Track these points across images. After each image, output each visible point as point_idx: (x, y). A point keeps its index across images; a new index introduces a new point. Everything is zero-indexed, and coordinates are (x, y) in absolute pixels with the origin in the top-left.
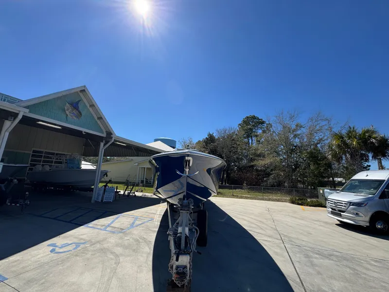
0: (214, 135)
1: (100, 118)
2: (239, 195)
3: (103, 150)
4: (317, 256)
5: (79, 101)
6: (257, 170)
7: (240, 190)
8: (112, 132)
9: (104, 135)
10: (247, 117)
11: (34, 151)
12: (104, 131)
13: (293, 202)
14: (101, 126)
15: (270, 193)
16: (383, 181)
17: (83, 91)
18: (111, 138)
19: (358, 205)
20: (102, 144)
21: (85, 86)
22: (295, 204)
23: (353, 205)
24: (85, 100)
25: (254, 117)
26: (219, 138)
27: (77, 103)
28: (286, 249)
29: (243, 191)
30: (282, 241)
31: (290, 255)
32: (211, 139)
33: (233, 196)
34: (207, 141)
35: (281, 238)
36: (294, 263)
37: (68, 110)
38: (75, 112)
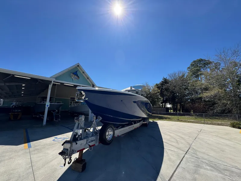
0: (167, 78)
1: (88, 78)
2: (183, 120)
4: (208, 168)
5: (77, 71)
6: (205, 101)
7: (188, 116)
10: (195, 61)
11: (71, 98)
12: (91, 84)
13: (234, 126)
14: (89, 82)
15: (217, 119)
17: (78, 66)
21: (78, 63)
22: (236, 128)
24: (80, 70)
25: (201, 60)
26: (172, 80)
27: (76, 72)
28: (183, 158)
29: (191, 117)
30: (185, 153)
31: (182, 162)
32: (165, 82)
33: (178, 120)
34: (163, 83)
35: (188, 150)
36: (178, 168)
37: (72, 76)
38: (76, 76)
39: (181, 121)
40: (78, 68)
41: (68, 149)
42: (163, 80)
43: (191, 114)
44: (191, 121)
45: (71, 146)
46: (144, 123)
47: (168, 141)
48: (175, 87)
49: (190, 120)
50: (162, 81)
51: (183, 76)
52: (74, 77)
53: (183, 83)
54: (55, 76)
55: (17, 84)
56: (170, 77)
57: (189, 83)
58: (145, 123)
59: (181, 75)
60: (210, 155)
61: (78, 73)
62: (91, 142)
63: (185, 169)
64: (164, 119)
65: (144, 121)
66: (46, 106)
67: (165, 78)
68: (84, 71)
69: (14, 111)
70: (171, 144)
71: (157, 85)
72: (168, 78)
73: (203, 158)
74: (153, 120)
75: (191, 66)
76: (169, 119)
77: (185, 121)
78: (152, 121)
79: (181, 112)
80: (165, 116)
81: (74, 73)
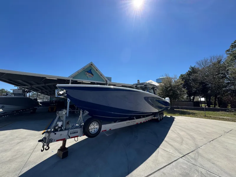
1: (101, 75)
12: (105, 81)
14: (103, 78)
21: (92, 62)
24: (94, 68)
28: (173, 162)
29: (227, 113)
30: (181, 157)
31: (167, 166)
32: (193, 71)
33: (205, 117)
34: (190, 73)
35: (189, 153)
36: (156, 172)
37: (87, 74)
38: (90, 74)
39: (210, 118)
40: (92, 66)
41: (46, 138)
42: (190, 69)
43: (228, 109)
44: (224, 119)
45: (49, 135)
46: (154, 118)
47: (171, 140)
48: (207, 76)
49: (223, 116)
50: (189, 71)
51: (219, 62)
52: (88, 75)
53: (219, 71)
54: (72, 76)
55: (53, 84)
56: (200, 65)
57: (228, 70)
58: (156, 118)
59: (215, 61)
60: (218, 163)
61: (92, 71)
62: (73, 134)
63: (165, 174)
64: (187, 115)
65: (155, 117)
66: (68, 101)
67: (193, 66)
68: (97, 69)
69: (51, 105)
70: (171, 143)
71: (182, 76)
72: (197, 66)
73: (202, 165)
74: (171, 115)
75: (232, 48)
76: (194, 115)
77: (215, 118)
78: (169, 116)
79: (217, 107)
80: (191, 111)
81: (88, 72)
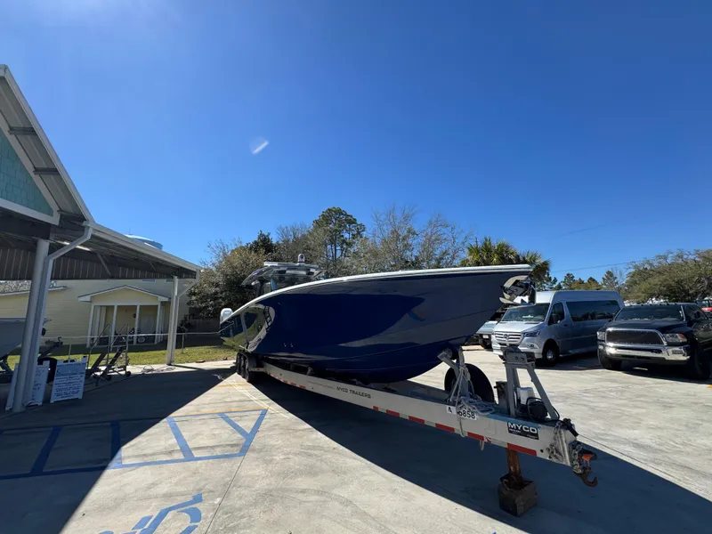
3: (51, 262)
8: (86, 215)
9: (54, 220)
14: (46, 194)
16: (548, 305)
18: (83, 229)
19: (531, 334)
20: (44, 246)
23: (527, 336)
32: (265, 245)
